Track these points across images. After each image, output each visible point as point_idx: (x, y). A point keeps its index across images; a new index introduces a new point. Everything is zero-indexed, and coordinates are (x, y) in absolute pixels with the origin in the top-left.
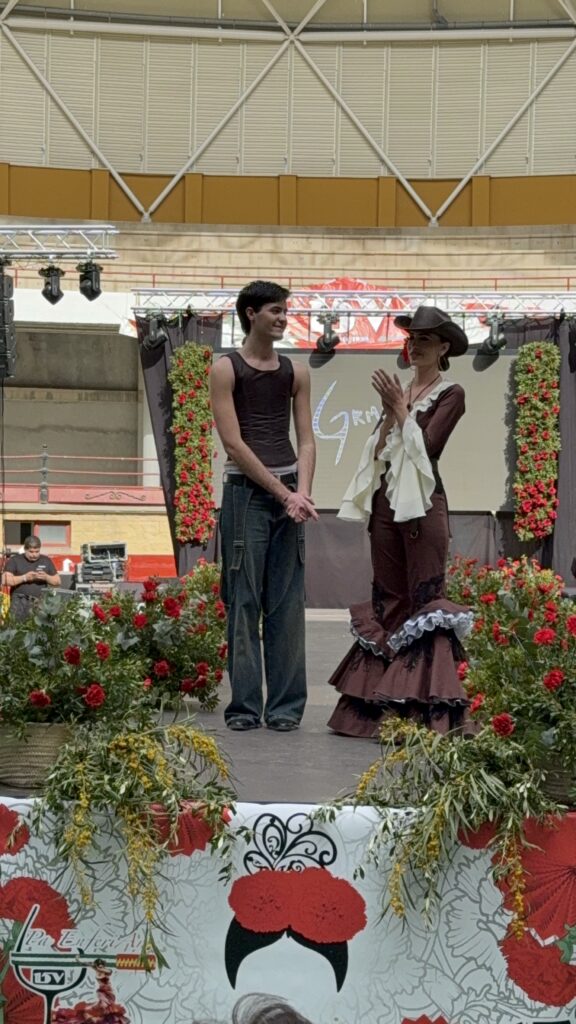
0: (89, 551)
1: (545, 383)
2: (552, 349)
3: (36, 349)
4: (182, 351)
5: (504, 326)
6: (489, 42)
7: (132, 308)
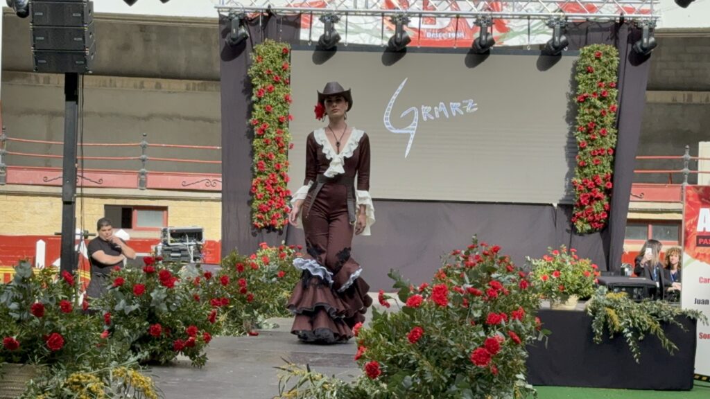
0: (169, 234)
1: (604, 83)
2: (611, 50)
3: (147, 41)
4: (261, 48)
5: (567, 28)
7: (216, 7)
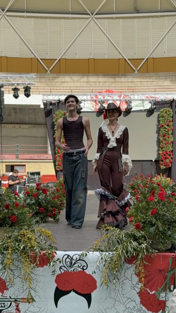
0: (29, 174)
1: (168, 120)
2: (170, 110)
3: (16, 113)
4: (57, 112)
5: (155, 103)
6: (152, 17)
7: (42, 100)
